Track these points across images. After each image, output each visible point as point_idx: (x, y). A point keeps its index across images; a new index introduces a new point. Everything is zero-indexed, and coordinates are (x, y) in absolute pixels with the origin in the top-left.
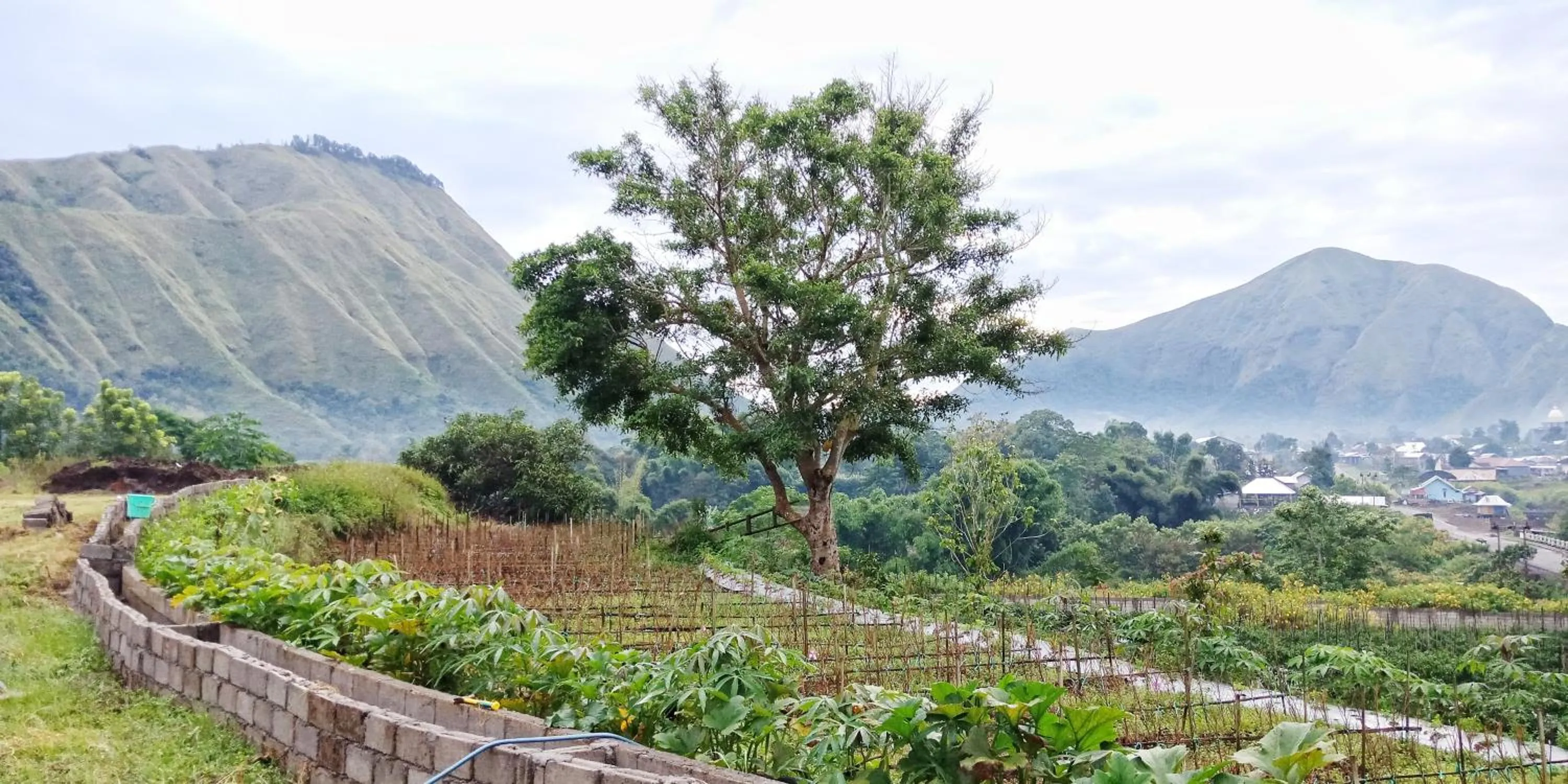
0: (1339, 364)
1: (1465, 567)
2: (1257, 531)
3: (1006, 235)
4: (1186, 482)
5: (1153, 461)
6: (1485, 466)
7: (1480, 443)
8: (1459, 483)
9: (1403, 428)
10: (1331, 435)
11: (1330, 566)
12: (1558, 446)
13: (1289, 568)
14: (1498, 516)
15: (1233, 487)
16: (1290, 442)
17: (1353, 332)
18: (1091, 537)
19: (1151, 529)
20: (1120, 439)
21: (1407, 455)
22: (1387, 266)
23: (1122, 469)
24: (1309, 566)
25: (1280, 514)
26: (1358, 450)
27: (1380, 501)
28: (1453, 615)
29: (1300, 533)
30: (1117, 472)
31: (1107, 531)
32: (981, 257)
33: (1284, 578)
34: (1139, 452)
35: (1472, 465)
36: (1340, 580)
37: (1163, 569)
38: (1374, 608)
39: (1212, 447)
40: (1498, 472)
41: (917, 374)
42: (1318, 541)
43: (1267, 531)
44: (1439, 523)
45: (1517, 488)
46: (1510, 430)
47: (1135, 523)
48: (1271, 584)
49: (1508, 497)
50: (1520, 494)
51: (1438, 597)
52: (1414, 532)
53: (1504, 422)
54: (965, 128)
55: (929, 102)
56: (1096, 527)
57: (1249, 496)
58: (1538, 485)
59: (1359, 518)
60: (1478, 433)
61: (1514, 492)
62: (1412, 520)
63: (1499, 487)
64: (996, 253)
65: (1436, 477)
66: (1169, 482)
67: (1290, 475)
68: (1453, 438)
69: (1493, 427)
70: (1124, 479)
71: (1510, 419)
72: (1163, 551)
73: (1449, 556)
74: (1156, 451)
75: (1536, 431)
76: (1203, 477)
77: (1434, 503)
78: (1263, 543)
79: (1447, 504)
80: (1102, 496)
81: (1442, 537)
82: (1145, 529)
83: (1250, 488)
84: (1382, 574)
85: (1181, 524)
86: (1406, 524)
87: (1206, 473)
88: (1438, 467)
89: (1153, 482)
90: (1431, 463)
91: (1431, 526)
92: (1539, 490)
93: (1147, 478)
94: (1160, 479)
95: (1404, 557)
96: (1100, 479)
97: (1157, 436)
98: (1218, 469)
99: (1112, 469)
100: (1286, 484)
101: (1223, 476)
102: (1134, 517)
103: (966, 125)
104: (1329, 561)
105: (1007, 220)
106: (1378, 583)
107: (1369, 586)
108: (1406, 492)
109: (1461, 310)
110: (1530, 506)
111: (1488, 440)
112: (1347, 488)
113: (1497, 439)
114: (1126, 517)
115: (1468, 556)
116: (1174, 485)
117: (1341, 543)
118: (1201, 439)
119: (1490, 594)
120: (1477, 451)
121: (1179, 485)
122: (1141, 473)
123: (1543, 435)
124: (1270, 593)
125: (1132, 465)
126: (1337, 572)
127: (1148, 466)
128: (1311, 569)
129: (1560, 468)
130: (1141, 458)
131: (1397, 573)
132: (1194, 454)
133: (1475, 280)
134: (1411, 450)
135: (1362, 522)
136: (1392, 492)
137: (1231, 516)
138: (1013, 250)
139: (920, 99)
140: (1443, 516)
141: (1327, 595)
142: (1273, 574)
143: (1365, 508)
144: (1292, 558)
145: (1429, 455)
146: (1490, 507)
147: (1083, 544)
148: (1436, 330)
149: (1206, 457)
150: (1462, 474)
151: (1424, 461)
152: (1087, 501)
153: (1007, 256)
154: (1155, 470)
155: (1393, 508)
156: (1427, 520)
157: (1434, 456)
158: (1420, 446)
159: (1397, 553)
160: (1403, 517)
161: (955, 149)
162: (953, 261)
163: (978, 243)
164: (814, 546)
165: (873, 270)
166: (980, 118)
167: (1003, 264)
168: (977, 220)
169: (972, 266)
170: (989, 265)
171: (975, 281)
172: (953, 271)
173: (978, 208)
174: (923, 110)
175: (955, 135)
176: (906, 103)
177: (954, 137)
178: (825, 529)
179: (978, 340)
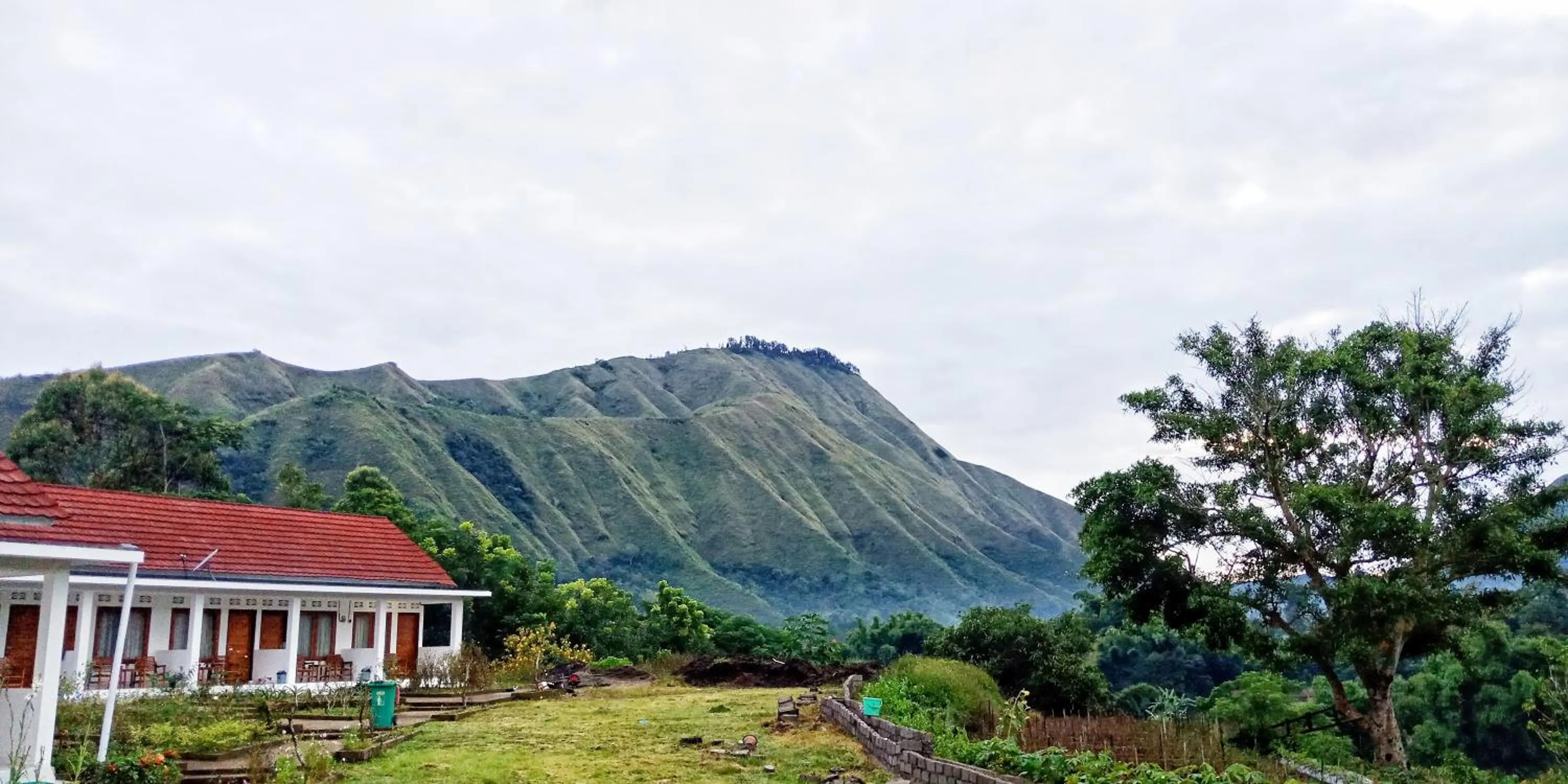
3: (1551, 442)
32: (1523, 461)
41: (1461, 573)
54: (1495, 345)
55: (1453, 323)
64: (1540, 456)
103: (1496, 340)
105: (1552, 430)
138: (1556, 452)
139: (1446, 321)
153: (1551, 459)
161: (1485, 363)
162: (1494, 466)
163: (1522, 448)
164: (1379, 743)
165: (1415, 480)
166: (1509, 334)
167: (1546, 466)
168: (1521, 432)
169: (1513, 468)
170: (1531, 467)
171: (1515, 481)
172: (1494, 475)
173: (1522, 421)
174: (1449, 330)
175: (1485, 351)
176: (1433, 328)
177: (1484, 353)
178: (1389, 727)
179: (1533, 542)
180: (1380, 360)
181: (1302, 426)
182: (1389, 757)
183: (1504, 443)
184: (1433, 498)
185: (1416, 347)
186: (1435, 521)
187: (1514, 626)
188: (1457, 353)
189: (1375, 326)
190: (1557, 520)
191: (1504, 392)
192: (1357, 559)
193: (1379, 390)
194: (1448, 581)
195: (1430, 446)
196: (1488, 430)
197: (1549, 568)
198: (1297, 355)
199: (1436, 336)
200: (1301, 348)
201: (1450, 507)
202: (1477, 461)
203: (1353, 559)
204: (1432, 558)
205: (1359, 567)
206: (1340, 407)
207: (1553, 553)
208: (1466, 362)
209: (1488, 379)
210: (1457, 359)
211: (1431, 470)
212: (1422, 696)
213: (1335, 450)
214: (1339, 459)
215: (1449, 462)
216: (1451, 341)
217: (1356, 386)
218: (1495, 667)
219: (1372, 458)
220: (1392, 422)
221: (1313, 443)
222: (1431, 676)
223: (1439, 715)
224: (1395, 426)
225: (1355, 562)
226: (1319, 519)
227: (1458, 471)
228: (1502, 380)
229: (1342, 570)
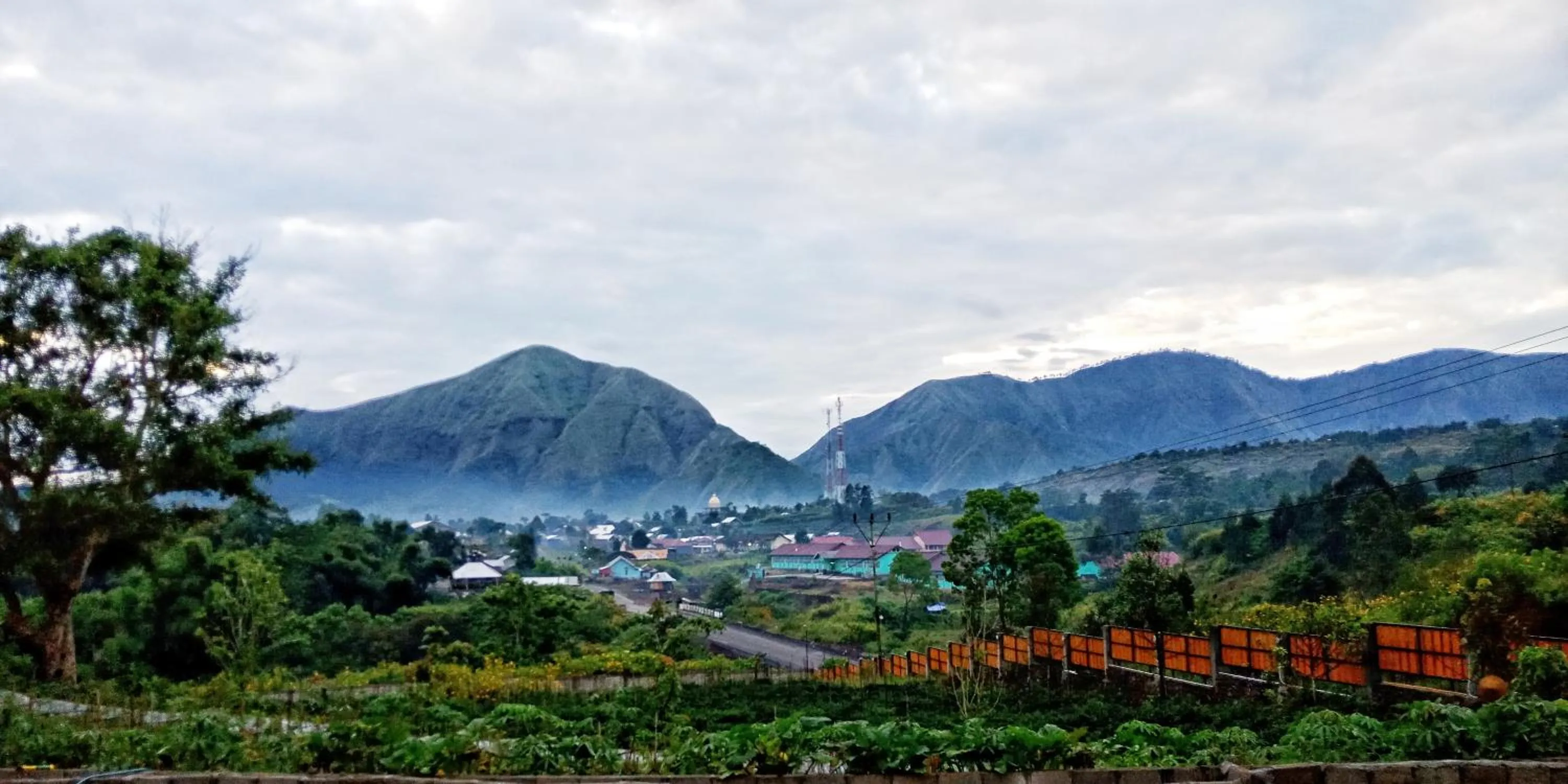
0: (546, 452)
1: (636, 636)
2: (464, 614)
3: (266, 371)
4: (401, 570)
5: (370, 548)
6: (659, 546)
7: (656, 526)
8: (638, 563)
9: (597, 511)
10: (537, 519)
11: (525, 644)
12: (715, 528)
13: (491, 648)
14: (665, 590)
15: (446, 573)
16: (501, 526)
17: (559, 423)
18: (303, 628)
19: (365, 617)
20: (338, 528)
21: (599, 537)
22: (591, 367)
23: (338, 558)
24: (508, 645)
25: (486, 600)
26: (558, 533)
27: (574, 581)
28: (618, 680)
29: (502, 616)
30: (334, 561)
31: (321, 621)
32: (239, 385)
33: (487, 658)
34: (356, 541)
35: (649, 546)
36: (534, 656)
37: (376, 656)
38: (558, 678)
39: (428, 533)
40: (669, 551)
41: (163, 489)
42: (516, 622)
43: (475, 613)
44: (620, 599)
45: (682, 565)
46: (680, 514)
47: (350, 613)
48: (476, 664)
49: (674, 573)
50: (685, 570)
51: (609, 664)
52: (599, 607)
53: (676, 507)
54: (231, 273)
55: (196, 244)
56: (309, 618)
57: (459, 580)
58: (698, 562)
59: (551, 600)
60: (657, 516)
61: (679, 567)
62: (598, 596)
63: (670, 564)
64: (255, 383)
65: (619, 557)
66: (385, 569)
67: (498, 558)
68: (636, 520)
69: (668, 512)
70: (340, 567)
71: (680, 505)
72: (378, 639)
73: (625, 627)
74: (372, 538)
75: (700, 515)
76: (418, 564)
77: (618, 581)
78: (470, 625)
79: (627, 581)
80: (316, 586)
81: (621, 611)
82: (359, 617)
83: (461, 573)
84: (571, 647)
85: (395, 611)
86: (593, 600)
87: (421, 560)
88: (623, 549)
89: (369, 570)
90: (617, 544)
91: (612, 602)
92: (699, 566)
93: (364, 567)
94: (376, 566)
95: (589, 631)
96: (316, 568)
97: (376, 524)
98: (432, 555)
99: (328, 557)
100: (493, 568)
101: (436, 563)
102: (349, 605)
103: (233, 268)
104: (525, 640)
105: (268, 360)
106: (565, 654)
107: (556, 659)
108: (596, 571)
109: (647, 408)
110: (691, 580)
111: (663, 523)
112: (547, 570)
113: (670, 522)
114: (340, 606)
115: (639, 627)
116: (390, 572)
117: (537, 623)
118: (418, 524)
119: (647, 659)
120: (654, 533)
121: (394, 572)
122: (357, 562)
123: (704, 518)
124: (474, 672)
125: (349, 553)
126: (532, 649)
127: (365, 555)
128: (510, 648)
129: (715, 547)
130: (359, 546)
131: (583, 646)
132: (410, 542)
133: (658, 384)
134: (602, 533)
135: (553, 604)
136: (585, 571)
137: (442, 599)
138: (270, 381)
139: (190, 241)
140: (623, 592)
141: (522, 669)
142: (478, 654)
143: (559, 589)
144: (495, 639)
145: (616, 536)
146: (659, 583)
147: (297, 638)
148: (628, 425)
149: (421, 543)
150: (640, 554)
151: (612, 542)
152: (300, 593)
153: (263, 387)
154: (372, 558)
155: (584, 587)
156: (610, 597)
157: (621, 537)
158: (611, 528)
159: (582, 627)
160: (590, 594)
161: (220, 289)
162: (212, 387)
163: (239, 374)
164: (50, 659)
165: (134, 394)
166: (247, 265)
167: (259, 392)
168: (239, 357)
169: (229, 392)
170: (245, 392)
171: (229, 404)
172: (211, 396)
173: (243, 349)
174: (191, 251)
175: (221, 277)
176: (176, 246)
177: (220, 278)
178: (65, 641)
179: (235, 462)
180: (117, 268)
181: (19, 322)
182: (59, 673)
183: (223, 366)
184: (149, 412)
185: (155, 260)
186: (146, 434)
187: (217, 542)
188: (194, 274)
189: (116, 231)
190: (260, 444)
191: (231, 320)
192: (56, 469)
193: (109, 297)
194: (151, 495)
195: (152, 360)
196: (212, 352)
197: (245, 487)
198: (27, 246)
199: (177, 255)
200: (31, 239)
201: (165, 422)
202: (197, 382)
203: (53, 468)
204: (137, 472)
205: (57, 478)
206: (66, 310)
207: (251, 473)
208: (203, 285)
209: (221, 304)
210: (194, 282)
211: (151, 385)
212: (117, 609)
213: (54, 354)
214: (56, 364)
215: (170, 378)
216: (189, 260)
217: (83, 288)
218: (193, 580)
219: (90, 366)
220: (120, 333)
221: (30, 344)
222: (129, 589)
223: (131, 627)
224: (123, 336)
225: (56, 472)
226: (22, 426)
227: (177, 389)
228: (233, 307)
229: (39, 479)
